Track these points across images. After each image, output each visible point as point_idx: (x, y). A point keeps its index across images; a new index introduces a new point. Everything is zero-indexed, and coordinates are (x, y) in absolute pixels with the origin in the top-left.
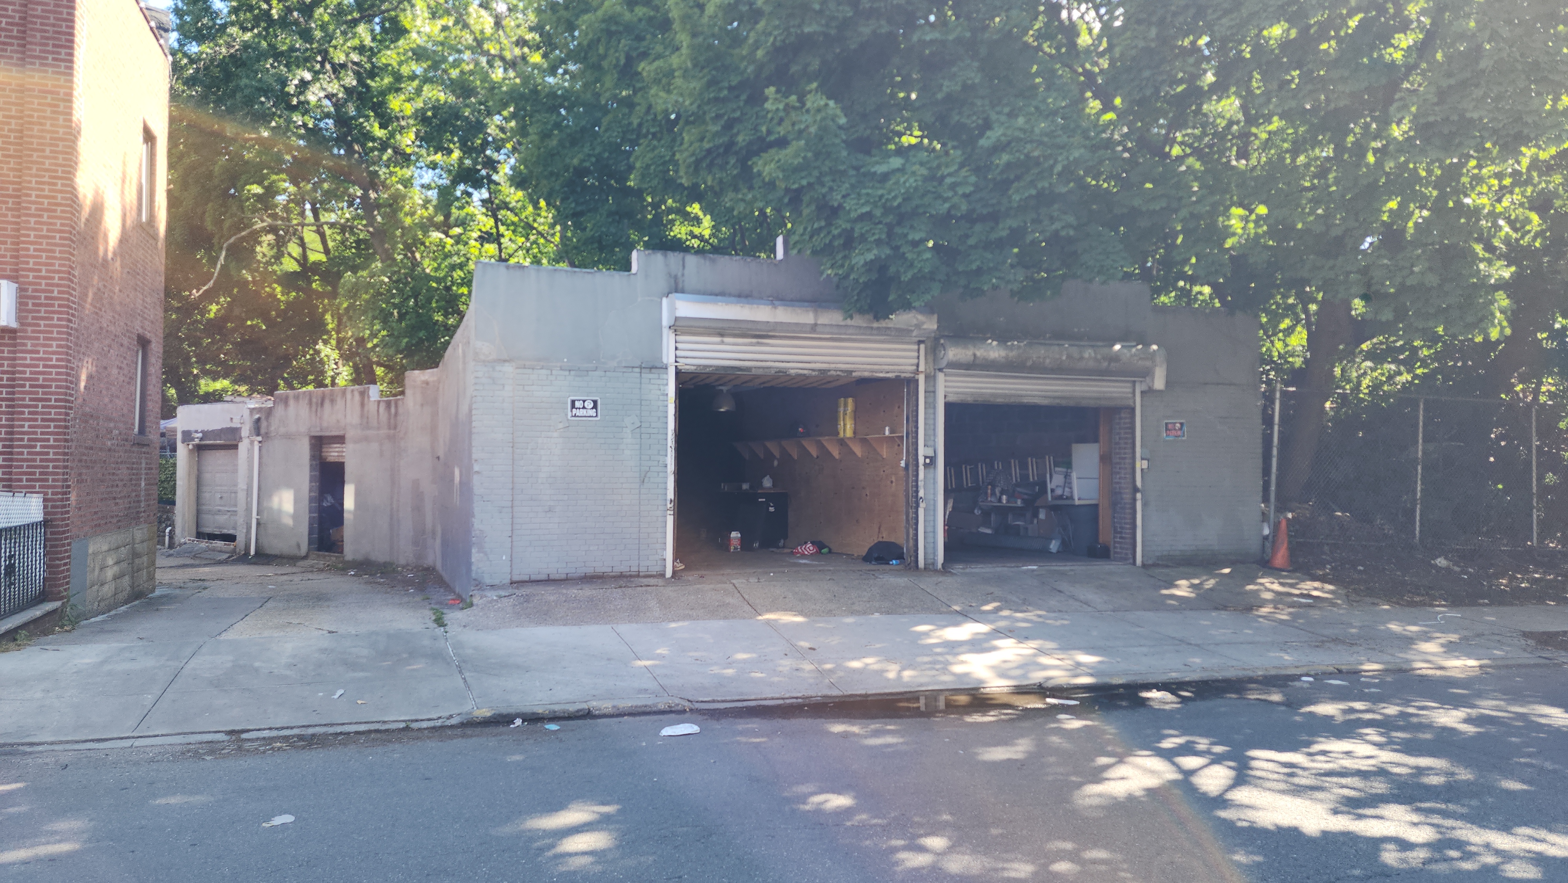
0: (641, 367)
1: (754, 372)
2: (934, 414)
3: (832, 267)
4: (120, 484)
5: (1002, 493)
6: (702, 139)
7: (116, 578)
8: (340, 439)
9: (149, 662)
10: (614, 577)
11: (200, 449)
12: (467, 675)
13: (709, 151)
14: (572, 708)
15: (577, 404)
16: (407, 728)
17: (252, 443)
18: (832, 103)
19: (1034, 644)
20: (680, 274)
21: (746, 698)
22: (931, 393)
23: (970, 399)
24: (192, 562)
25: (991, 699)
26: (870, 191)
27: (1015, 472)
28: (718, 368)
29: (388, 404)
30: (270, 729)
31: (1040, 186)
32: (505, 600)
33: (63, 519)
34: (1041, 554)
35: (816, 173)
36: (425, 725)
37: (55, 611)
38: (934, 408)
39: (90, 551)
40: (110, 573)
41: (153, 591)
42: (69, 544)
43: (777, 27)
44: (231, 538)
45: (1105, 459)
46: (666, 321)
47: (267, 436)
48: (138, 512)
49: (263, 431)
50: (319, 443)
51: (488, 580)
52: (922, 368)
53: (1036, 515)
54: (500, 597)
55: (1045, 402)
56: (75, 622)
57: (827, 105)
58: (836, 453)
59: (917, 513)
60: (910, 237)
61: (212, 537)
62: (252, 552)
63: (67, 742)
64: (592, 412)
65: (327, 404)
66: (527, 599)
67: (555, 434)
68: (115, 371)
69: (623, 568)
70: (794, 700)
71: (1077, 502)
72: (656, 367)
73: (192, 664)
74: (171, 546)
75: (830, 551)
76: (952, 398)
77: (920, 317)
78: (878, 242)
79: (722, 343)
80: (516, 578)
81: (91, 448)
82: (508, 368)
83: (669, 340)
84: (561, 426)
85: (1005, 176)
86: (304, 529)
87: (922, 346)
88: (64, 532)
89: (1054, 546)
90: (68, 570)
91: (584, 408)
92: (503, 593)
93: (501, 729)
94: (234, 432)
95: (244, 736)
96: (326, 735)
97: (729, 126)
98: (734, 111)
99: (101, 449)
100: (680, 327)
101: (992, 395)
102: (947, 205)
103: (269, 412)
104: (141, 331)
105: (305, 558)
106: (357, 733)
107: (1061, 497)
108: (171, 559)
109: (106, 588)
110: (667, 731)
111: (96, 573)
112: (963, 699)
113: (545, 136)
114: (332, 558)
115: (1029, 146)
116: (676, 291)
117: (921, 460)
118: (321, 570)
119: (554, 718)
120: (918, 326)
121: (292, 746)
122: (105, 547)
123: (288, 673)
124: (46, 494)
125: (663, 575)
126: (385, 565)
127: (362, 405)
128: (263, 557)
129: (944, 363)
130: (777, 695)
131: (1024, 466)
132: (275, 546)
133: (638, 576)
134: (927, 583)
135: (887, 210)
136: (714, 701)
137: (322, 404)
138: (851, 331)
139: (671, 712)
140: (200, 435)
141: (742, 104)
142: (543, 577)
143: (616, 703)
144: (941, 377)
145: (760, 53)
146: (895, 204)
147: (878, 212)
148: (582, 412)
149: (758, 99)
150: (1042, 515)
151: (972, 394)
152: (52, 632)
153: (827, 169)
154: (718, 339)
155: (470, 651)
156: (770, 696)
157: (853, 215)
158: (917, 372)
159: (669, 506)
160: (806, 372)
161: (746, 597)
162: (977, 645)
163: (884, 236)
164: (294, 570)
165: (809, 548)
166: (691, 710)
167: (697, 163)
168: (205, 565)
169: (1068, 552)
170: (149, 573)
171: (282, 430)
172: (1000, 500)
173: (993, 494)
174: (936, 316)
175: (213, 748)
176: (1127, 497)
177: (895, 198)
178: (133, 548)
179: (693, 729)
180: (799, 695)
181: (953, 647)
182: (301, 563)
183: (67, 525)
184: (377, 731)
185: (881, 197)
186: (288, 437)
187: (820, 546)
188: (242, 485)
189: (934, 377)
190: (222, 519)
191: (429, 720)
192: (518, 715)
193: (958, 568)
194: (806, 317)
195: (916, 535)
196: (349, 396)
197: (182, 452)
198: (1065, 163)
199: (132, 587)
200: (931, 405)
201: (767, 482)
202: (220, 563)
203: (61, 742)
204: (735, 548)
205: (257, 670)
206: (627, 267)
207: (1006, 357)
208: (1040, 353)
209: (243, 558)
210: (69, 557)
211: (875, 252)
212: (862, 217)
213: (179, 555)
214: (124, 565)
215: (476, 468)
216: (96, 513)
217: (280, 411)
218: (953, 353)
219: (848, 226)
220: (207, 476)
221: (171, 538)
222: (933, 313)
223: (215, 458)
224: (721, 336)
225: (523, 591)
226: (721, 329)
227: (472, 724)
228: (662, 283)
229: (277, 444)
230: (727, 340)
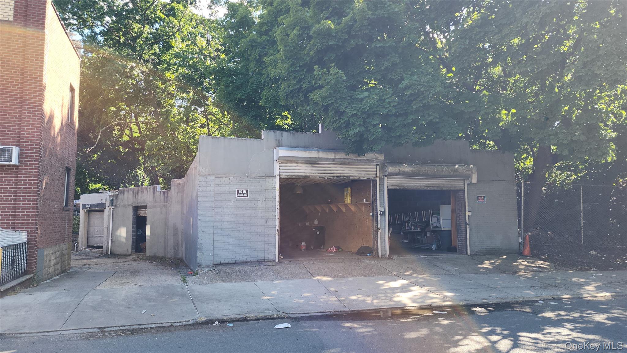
0: (265, 176)
1: (310, 178)
2: (384, 194)
3: (341, 135)
4: (58, 226)
5: (412, 226)
6: (289, 87)
7: (55, 264)
8: (145, 207)
9: (68, 299)
10: (255, 262)
11: (89, 212)
12: (196, 303)
13: (292, 91)
14: (238, 317)
15: (240, 192)
16: (171, 326)
17: (110, 209)
18: (340, 71)
19: (427, 288)
20: (280, 139)
21: (310, 312)
22: (382, 185)
24: (84, 257)
25: (410, 312)
26: (356, 105)
27: (417, 217)
28: (296, 176)
29: (164, 192)
30: (116, 327)
31: (424, 102)
32: (211, 272)
33: (35, 241)
34: (428, 250)
35: (334, 99)
36: (178, 324)
37: (30, 278)
38: (384, 191)
39: (45, 254)
40: (52, 263)
41: (69, 269)
42: (37, 251)
43: (318, 43)
44: (101, 247)
45: (453, 211)
46: (275, 158)
47: (116, 206)
48: (64, 238)
49: (114, 204)
50: (136, 209)
51: (204, 264)
52: (378, 175)
53: (426, 234)
54: (209, 271)
55: (429, 189)
56: (38, 283)
57: (338, 72)
58: (344, 210)
59: (377, 234)
60: (372, 123)
61: (93, 247)
62: (109, 253)
63: (34, 333)
64: (246, 195)
65: (140, 193)
66: (220, 271)
67: (231, 204)
68: (57, 181)
69: (259, 258)
70: (330, 313)
71: (442, 229)
72: (271, 176)
73: (85, 300)
74: (77, 251)
75: (342, 250)
76: (391, 187)
77: (377, 155)
78: (360, 125)
79: (298, 166)
80: (215, 263)
81: (46, 212)
82: (212, 178)
83: (276, 165)
84: (233, 200)
85: (410, 99)
86: (130, 243)
87: (378, 167)
88: (35, 246)
89: (434, 247)
90: (36, 262)
91: (243, 193)
92: (210, 269)
93: (210, 326)
94: (103, 204)
95: (105, 330)
96: (139, 329)
97: (300, 81)
98: (301, 75)
99: (50, 213)
100: (281, 160)
101: (407, 186)
102: (387, 110)
103: (117, 197)
104: (67, 165)
105: (130, 255)
106: (151, 328)
107: (436, 227)
108: (77, 256)
109: (51, 269)
110: (278, 326)
111: (47, 263)
112: (398, 312)
113: (227, 86)
114: (141, 255)
115: (419, 87)
116: (279, 146)
117: (379, 213)
118: (136, 260)
119: (231, 321)
120: (376, 159)
121: (125, 334)
122: (51, 252)
123: (123, 303)
124: (28, 231)
125: (275, 261)
126: (162, 257)
127: (154, 193)
128: (113, 255)
129: (387, 173)
130: (322, 311)
131: (420, 215)
132: (118, 250)
133: (264, 261)
134: (383, 263)
135: (363, 113)
136: (296, 314)
137: (138, 193)
138: (349, 161)
139: (279, 318)
140: (89, 206)
141: (304, 72)
142: (226, 262)
143: (256, 315)
144: (386, 179)
145: (312, 53)
146: (366, 110)
147: (359, 114)
148: (242, 195)
149: (310, 70)
150: (428, 235)
151: (398, 186)
152: (29, 287)
153: (339, 97)
154: (296, 165)
155: (197, 293)
156: (319, 311)
157: (349, 114)
158: (376, 177)
159: (277, 232)
160: (331, 177)
161: (309, 270)
162: (404, 289)
163: (362, 123)
164: (126, 260)
165: (334, 249)
166: (287, 317)
167: (287, 95)
168: (90, 259)
169: (439, 250)
170: (68, 262)
171: (122, 204)
172: (411, 229)
173: (408, 226)
174: (383, 154)
175: (93, 335)
176: (463, 227)
177: (366, 108)
178: (62, 252)
179: (288, 325)
180: (332, 311)
181: (394, 290)
182: (129, 257)
183: (36, 243)
184: (159, 327)
185: (361, 107)
186: (124, 206)
187: (338, 248)
188: (106, 226)
189: (383, 179)
190: (97, 240)
191: (180, 322)
192: (216, 320)
193: (395, 257)
194: (331, 156)
195: (378, 243)
196: (148, 190)
197: (82, 212)
198: (434, 93)
199: (61, 267)
200: (382, 190)
201: (316, 222)
202: (96, 258)
203: (32, 333)
204: (304, 249)
205: (111, 302)
206: (259, 137)
207: (412, 171)
208: (426, 169)
209: (106, 256)
210: (37, 256)
211: (358, 129)
212: (353, 116)
213: (80, 255)
214: (58, 259)
215: (199, 218)
216: (48, 238)
217: (121, 196)
218: (390, 169)
219: (347, 119)
220: (92, 223)
221: (77, 248)
222: (382, 153)
223: (95, 216)
224: (297, 163)
225: (218, 268)
226: (297, 161)
227: (198, 324)
228: (273, 143)
229: (120, 210)
230: (300, 165)
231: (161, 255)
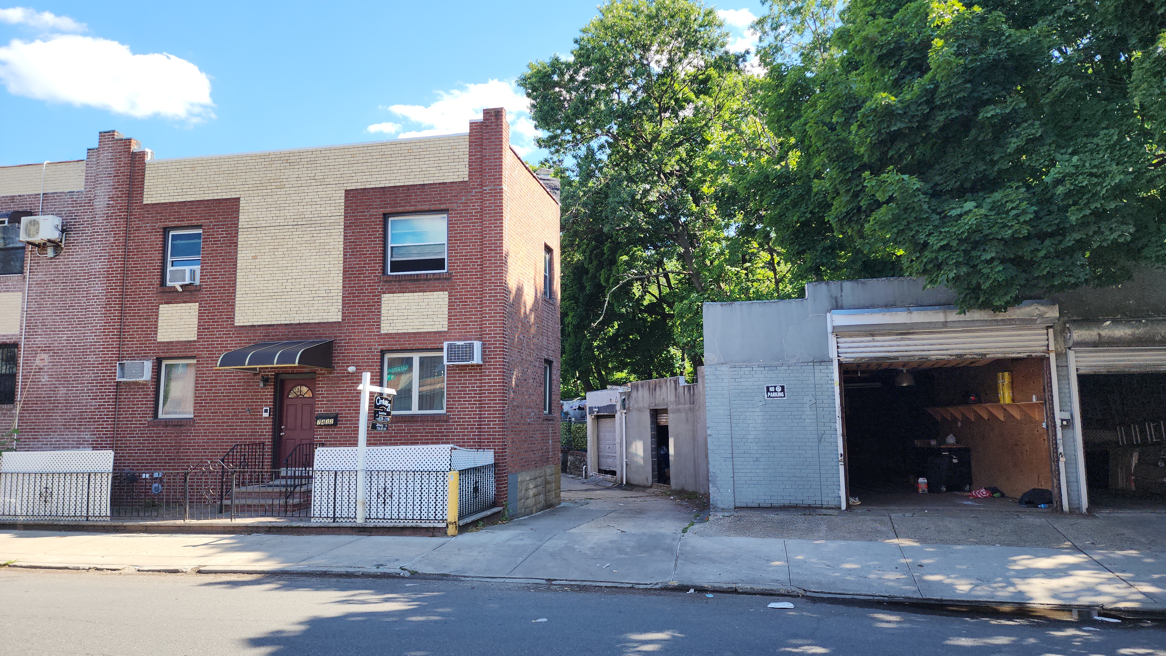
0: (813, 362)
1: (900, 359)
2: (1068, 384)
4: (536, 442)
7: (535, 495)
8: (665, 411)
9: (527, 541)
10: (803, 507)
11: (598, 417)
12: (679, 562)
14: (725, 586)
15: (771, 389)
16: (632, 588)
17: (621, 413)
20: (839, 296)
21: (846, 592)
22: (1062, 367)
23: (1103, 371)
24: (594, 487)
26: (948, 229)
28: (871, 359)
29: (689, 387)
30: (566, 580)
32: (727, 519)
33: (503, 463)
35: (905, 222)
36: (642, 587)
37: (499, 512)
38: (1068, 379)
39: (519, 480)
40: (531, 493)
41: (559, 503)
42: (506, 476)
44: (613, 473)
46: (830, 329)
47: (629, 410)
48: (547, 458)
49: (627, 406)
50: (656, 413)
51: (720, 506)
52: (1052, 347)
54: (724, 516)
56: (511, 518)
57: (903, 178)
58: (1001, 417)
59: (1058, 466)
60: (983, 258)
61: (606, 472)
62: (624, 483)
63: (479, 577)
64: (782, 394)
65: (658, 388)
66: (740, 519)
67: (757, 410)
68: (531, 381)
69: (811, 502)
70: (882, 598)
72: (826, 361)
73: (545, 545)
74: (586, 478)
75: (1003, 495)
76: (1082, 371)
77: (1042, 308)
79: (874, 341)
80: (738, 505)
81: (518, 424)
82: (725, 368)
83: (832, 341)
84: (761, 404)
86: (649, 468)
87: (1051, 331)
88: (504, 470)
90: (506, 490)
91: (775, 391)
92: (726, 514)
93: (682, 593)
94: (613, 407)
95: (553, 582)
96: (591, 586)
98: (857, 186)
99: (524, 424)
100: (839, 332)
101: (1125, 366)
102: (1010, 232)
103: (629, 394)
104: (546, 357)
105: (651, 487)
106: (606, 587)
108: (584, 485)
109: (529, 501)
110: (772, 605)
111: (523, 492)
114: (663, 488)
116: (837, 308)
117: (1058, 423)
118: (657, 495)
119: (714, 591)
120: (1041, 316)
121: (572, 590)
122: (528, 478)
123: (588, 552)
124: (495, 449)
125: (840, 508)
126: (694, 493)
127: (676, 389)
128: (630, 486)
129: (1070, 344)
130: (870, 593)
132: (636, 479)
133: (822, 508)
135: (961, 241)
136: (822, 592)
137: (655, 390)
138: (978, 324)
139: (789, 596)
140: (597, 409)
142: (755, 505)
143: (753, 586)
144: (1071, 354)
147: (954, 243)
148: (775, 394)
151: (1105, 366)
152: (497, 523)
153: (913, 219)
154: (870, 338)
155: (688, 548)
156: (864, 593)
157: (935, 247)
158: (1048, 351)
159: (840, 458)
160: (944, 357)
161: (896, 526)
163: (961, 259)
164: (644, 494)
165: (983, 492)
166: (803, 596)
168: (600, 490)
170: (556, 493)
171: (636, 406)
174: (1057, 306)
175: (537, 587)
178: (545, 478)
179: (790, 605)
180: (887, 595)
182: (648, 490)
183: (505, 466)
184: (616, 587)
186: (639, 410)
187: (993, 490)
188: (618, 441)
189: (1066, 354)
190: (609, 461)
191: (645, 584)
192: (692, 587)
194: (937, 317)
195: (1059, 484)
196: (668, 384)
197: (589, 419)
199: (546, 501)
200: (1063, 377)
201: (951, 440)
202: (608, 488)
203: (477, 577)
204: (923, 491)
205: (574, 549)
207: (1133, 335)
209: (620, 486)
210: (506, 483)
212: (943, 248)
213: (588, 483)
214: (540, 488)
215: (709, 432)
216: (522, 459)
217: (634, 394)
218: (1078, 334)
219: (934, 255)
220: (602, 434)
221: (586, 472)
222: (1054, 304)
223: (605, 423)
224: (873, 335)
225: (741, 513)
226: (871, 331)
227: (666, 589)
228: (826, 303)
229: (634, 414)
230: (876, 338)
231: (690, 488)
